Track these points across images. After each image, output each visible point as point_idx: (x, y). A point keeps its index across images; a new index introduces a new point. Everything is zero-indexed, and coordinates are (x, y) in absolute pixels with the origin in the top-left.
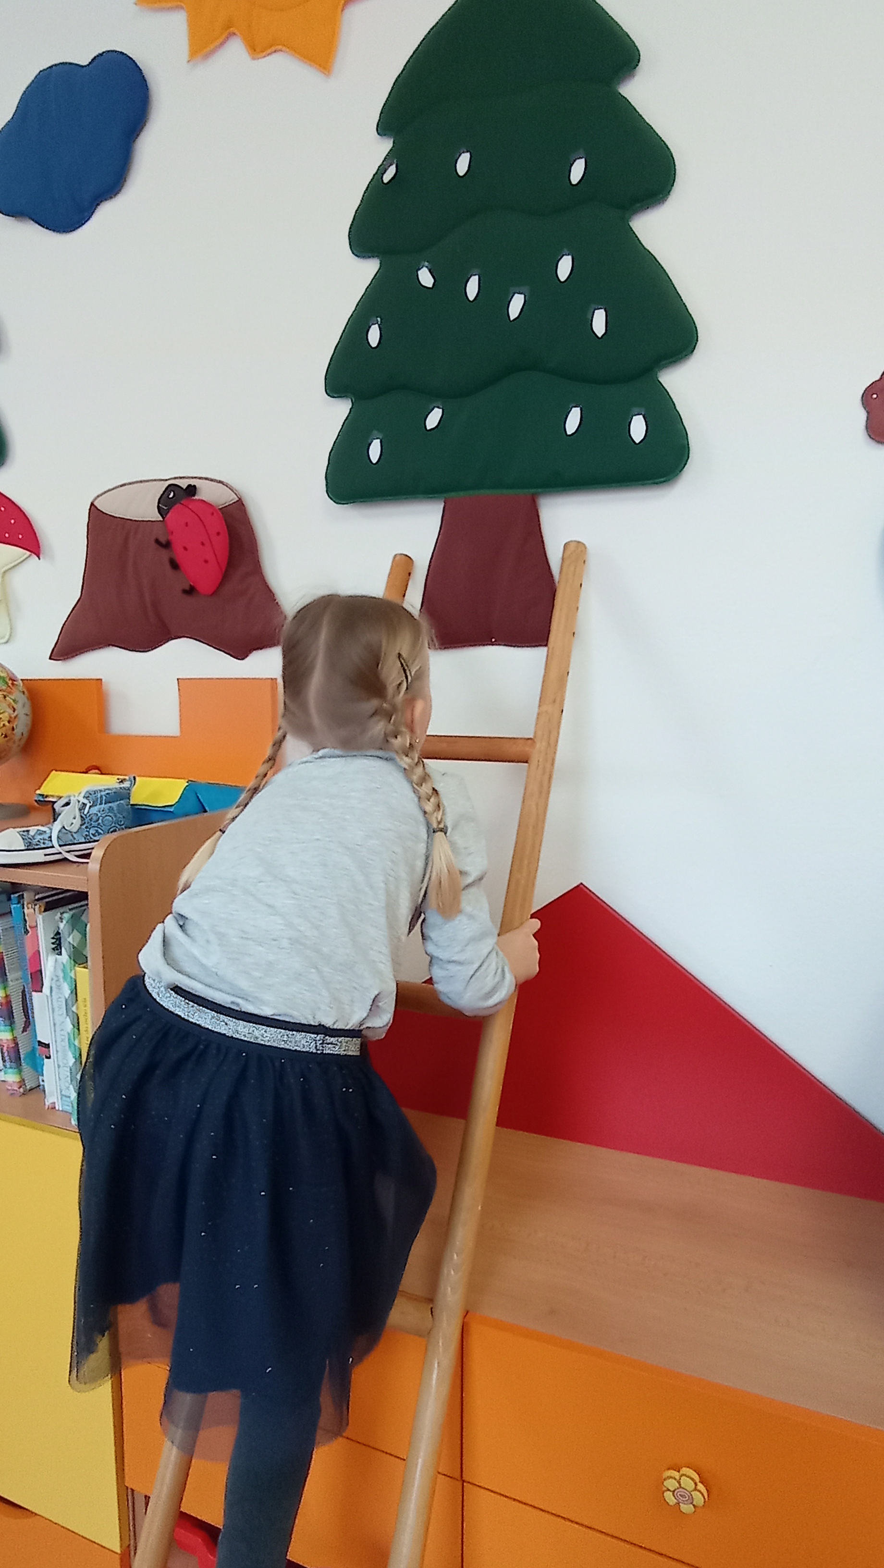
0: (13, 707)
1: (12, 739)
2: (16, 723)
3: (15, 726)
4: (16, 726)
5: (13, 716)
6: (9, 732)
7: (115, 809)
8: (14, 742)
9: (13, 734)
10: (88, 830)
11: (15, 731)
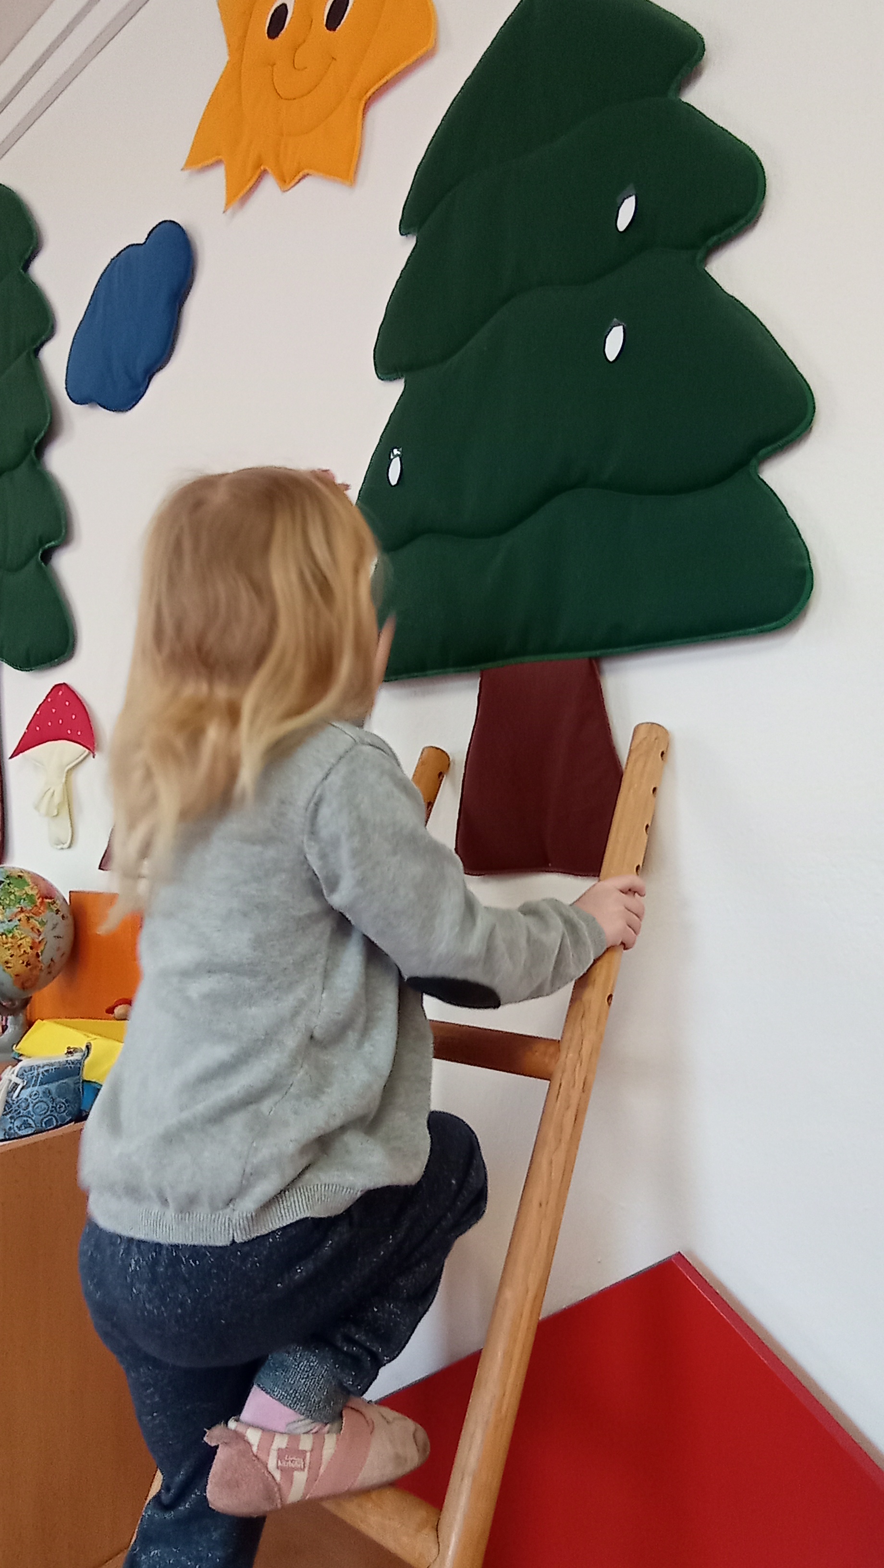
0: (38, 930)
1: (36, 967)
2: (42, 948)
3: (40, 954)
4: (42, 952)
5: (37, 941)
6: (32, 960)
7: (53, 1091)
8: (41, 970)
9: (39, 961)
10: (13, 1121)
11: (41, 958)
